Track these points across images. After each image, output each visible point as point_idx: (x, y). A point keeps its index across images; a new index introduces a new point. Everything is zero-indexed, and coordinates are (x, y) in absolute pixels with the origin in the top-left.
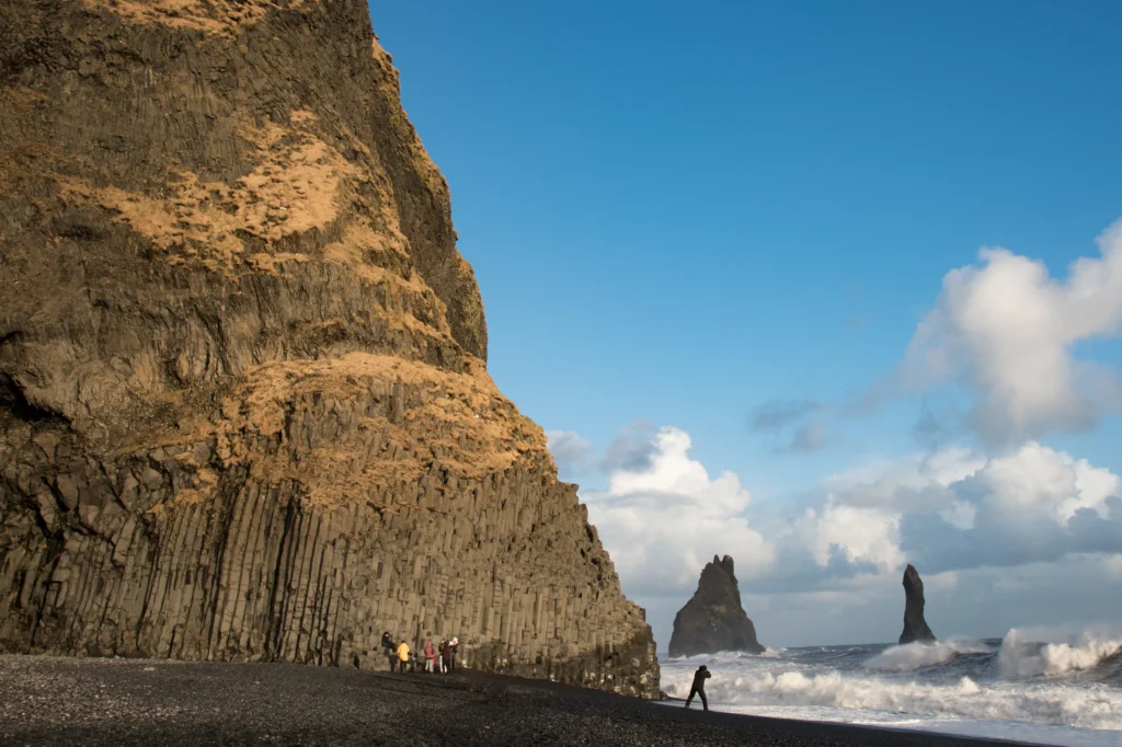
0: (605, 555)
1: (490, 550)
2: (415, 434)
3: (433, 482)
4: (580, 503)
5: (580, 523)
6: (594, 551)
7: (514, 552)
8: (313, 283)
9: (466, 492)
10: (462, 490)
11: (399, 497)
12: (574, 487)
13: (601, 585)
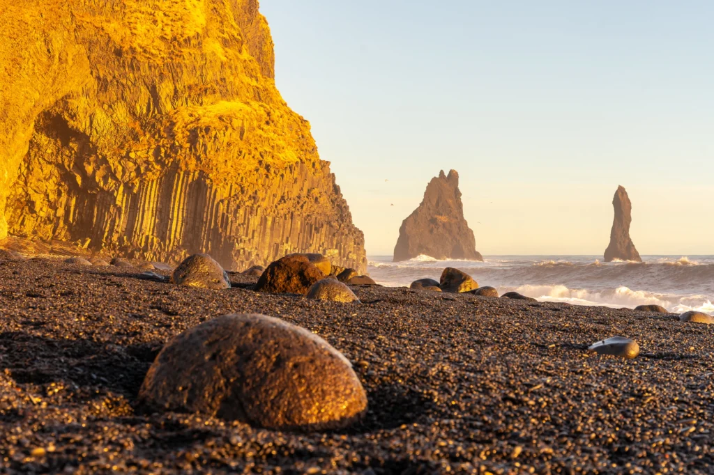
0: (344, 202)
1: (290, 204)
2: (253, 146)
3: (262, 171)
4: (331, 172)
5: (331, 184)
6: (339, 200)
7: (300, 205)
8: (199, 64)
9: (278, 176)
10: (277, 174)
11: (249, 179)
12: (328, 163)
13: (342, 220)
